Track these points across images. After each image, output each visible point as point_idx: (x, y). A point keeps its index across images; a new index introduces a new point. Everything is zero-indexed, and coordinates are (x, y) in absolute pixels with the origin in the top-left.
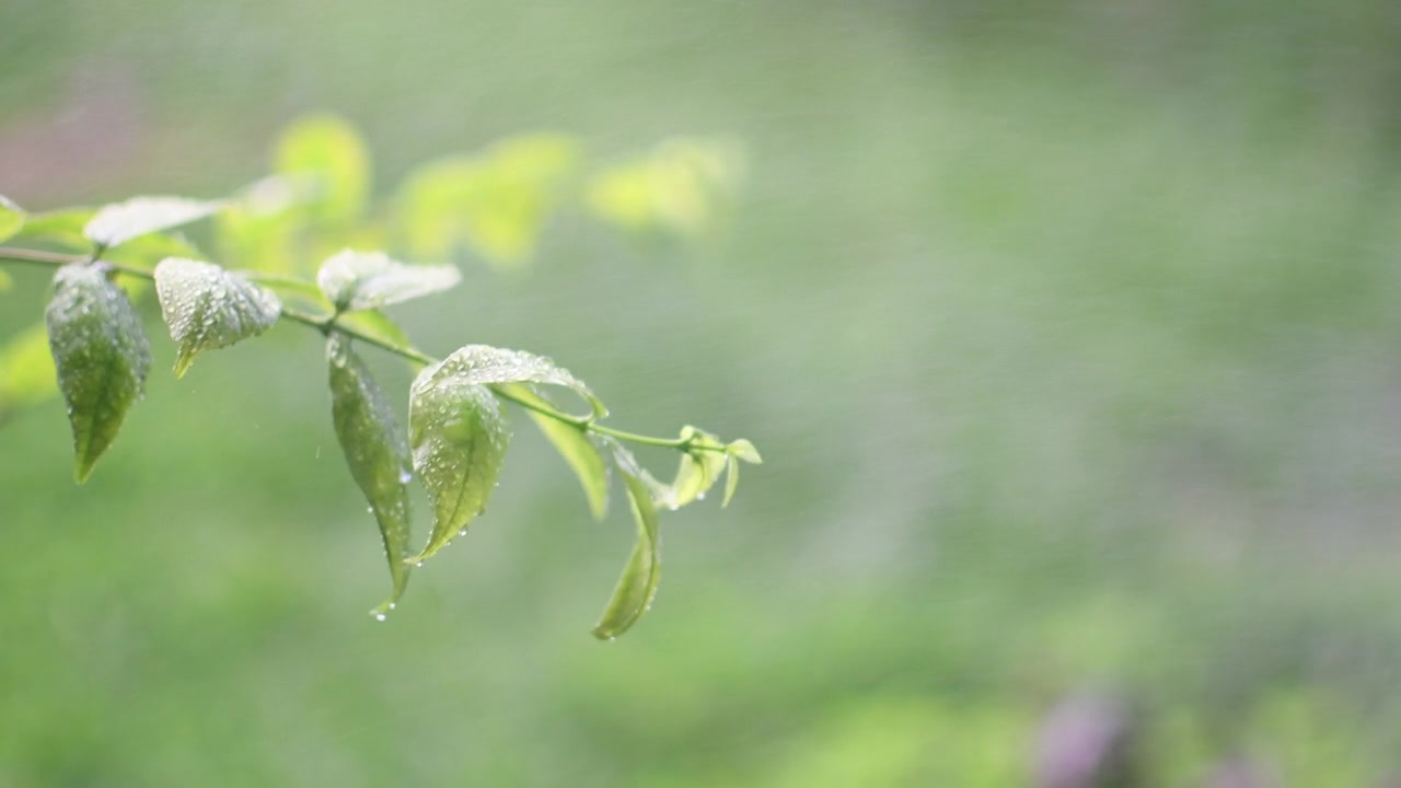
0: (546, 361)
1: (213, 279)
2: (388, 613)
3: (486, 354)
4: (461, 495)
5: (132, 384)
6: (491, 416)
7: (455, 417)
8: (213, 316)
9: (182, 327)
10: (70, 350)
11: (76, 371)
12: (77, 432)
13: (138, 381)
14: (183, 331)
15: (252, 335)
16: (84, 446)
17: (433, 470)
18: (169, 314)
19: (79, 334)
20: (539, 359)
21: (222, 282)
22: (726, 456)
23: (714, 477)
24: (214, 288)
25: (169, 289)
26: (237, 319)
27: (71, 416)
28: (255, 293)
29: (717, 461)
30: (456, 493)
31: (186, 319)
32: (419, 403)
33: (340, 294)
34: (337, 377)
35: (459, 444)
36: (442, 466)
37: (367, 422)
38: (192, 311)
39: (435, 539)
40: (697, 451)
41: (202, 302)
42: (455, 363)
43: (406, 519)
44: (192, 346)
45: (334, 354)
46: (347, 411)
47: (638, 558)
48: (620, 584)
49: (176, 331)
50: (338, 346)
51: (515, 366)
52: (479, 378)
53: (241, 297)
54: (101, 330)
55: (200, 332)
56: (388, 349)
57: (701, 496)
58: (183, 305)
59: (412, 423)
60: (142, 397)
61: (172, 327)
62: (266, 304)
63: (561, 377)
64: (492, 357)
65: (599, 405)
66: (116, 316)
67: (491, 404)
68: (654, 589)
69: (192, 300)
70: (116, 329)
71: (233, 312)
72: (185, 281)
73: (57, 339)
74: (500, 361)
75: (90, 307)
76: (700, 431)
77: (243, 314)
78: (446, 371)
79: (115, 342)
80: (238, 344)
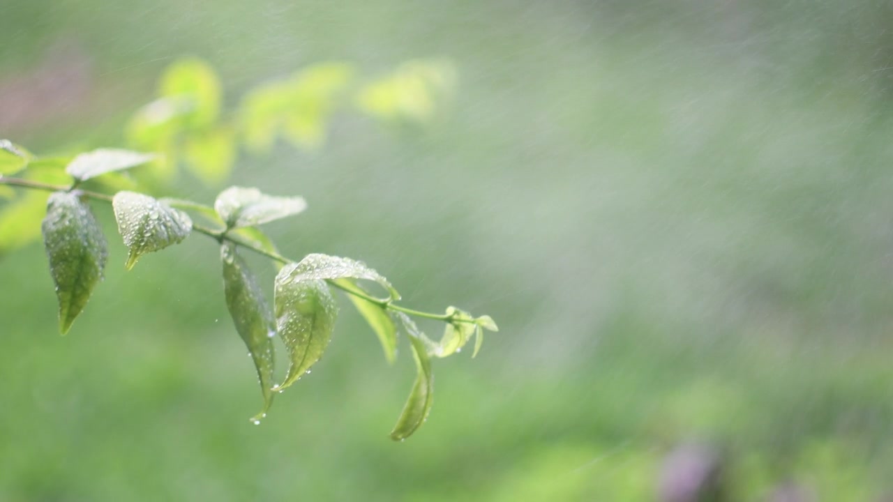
0: (361, 263)
1: (150, 206)
2: (261, 420)
3: (324, 260)
4: (308, 347)
5: (97, 272)
6: (326, 297)
7: (304, 298)
8: (150, 230)
9: (131, 238)
10: (57, 250)
11: (61, 263)
12: (61, 301)
13: (100, 269)
14: (131, 240)
15: (175, 242)
16: (65, 311)
17: (290, 332)
18: (122, 229)
19: (63, 239)
20: (357, 263)
21: (156, 209)
22: (475, 326)
23: (467, 338)
24: (151, 213)
25: (122, 213)
26: (166, 233)
27: (57, 292)
28: (176, 215)
29: (469, 328)
30: (305, 347)
31: (133, 233)
32: (281, 290)
33: (229, 216)
34: (228, 270)
35: (306, 315)
36: (295, 329)
37: (247, 299)
38: (137, 227)
39: (291, 376)
40: (456, 323)
41: (144, 222)
42: (304, 265)
43: (272, 360)
44: (137, 250)
45: (226, 255)
46: (234, 293)
47: (418, 388)
48: (407, 405)
49: (127, 240)
50: (228, 250)
51: (342, 267)
52: (321, 275)
53: (168, 218)
54: (77, 236)
55: (142, 241)
56: (260, 253)
57: (458, 350)
58: (131, 223)
59: (276, 303)
60: (103, 279)
61: (125, 237)
62: (183, 223)
63: (371, 275)
64: (328, 262)
65: (395, 292)
66: (86, 227)
67: (325, 290)
68: (429, 409)
69: (137, 220)
70: (86, 235)
71: (163, 228)
72: (132, 208)
73: (48, 242)
74: (333, 264)
75: (70, 221)
76: (458, 310)
77: (169, 230)
78: (299, 270)
79: (86, 244)
80: (166, 248)
